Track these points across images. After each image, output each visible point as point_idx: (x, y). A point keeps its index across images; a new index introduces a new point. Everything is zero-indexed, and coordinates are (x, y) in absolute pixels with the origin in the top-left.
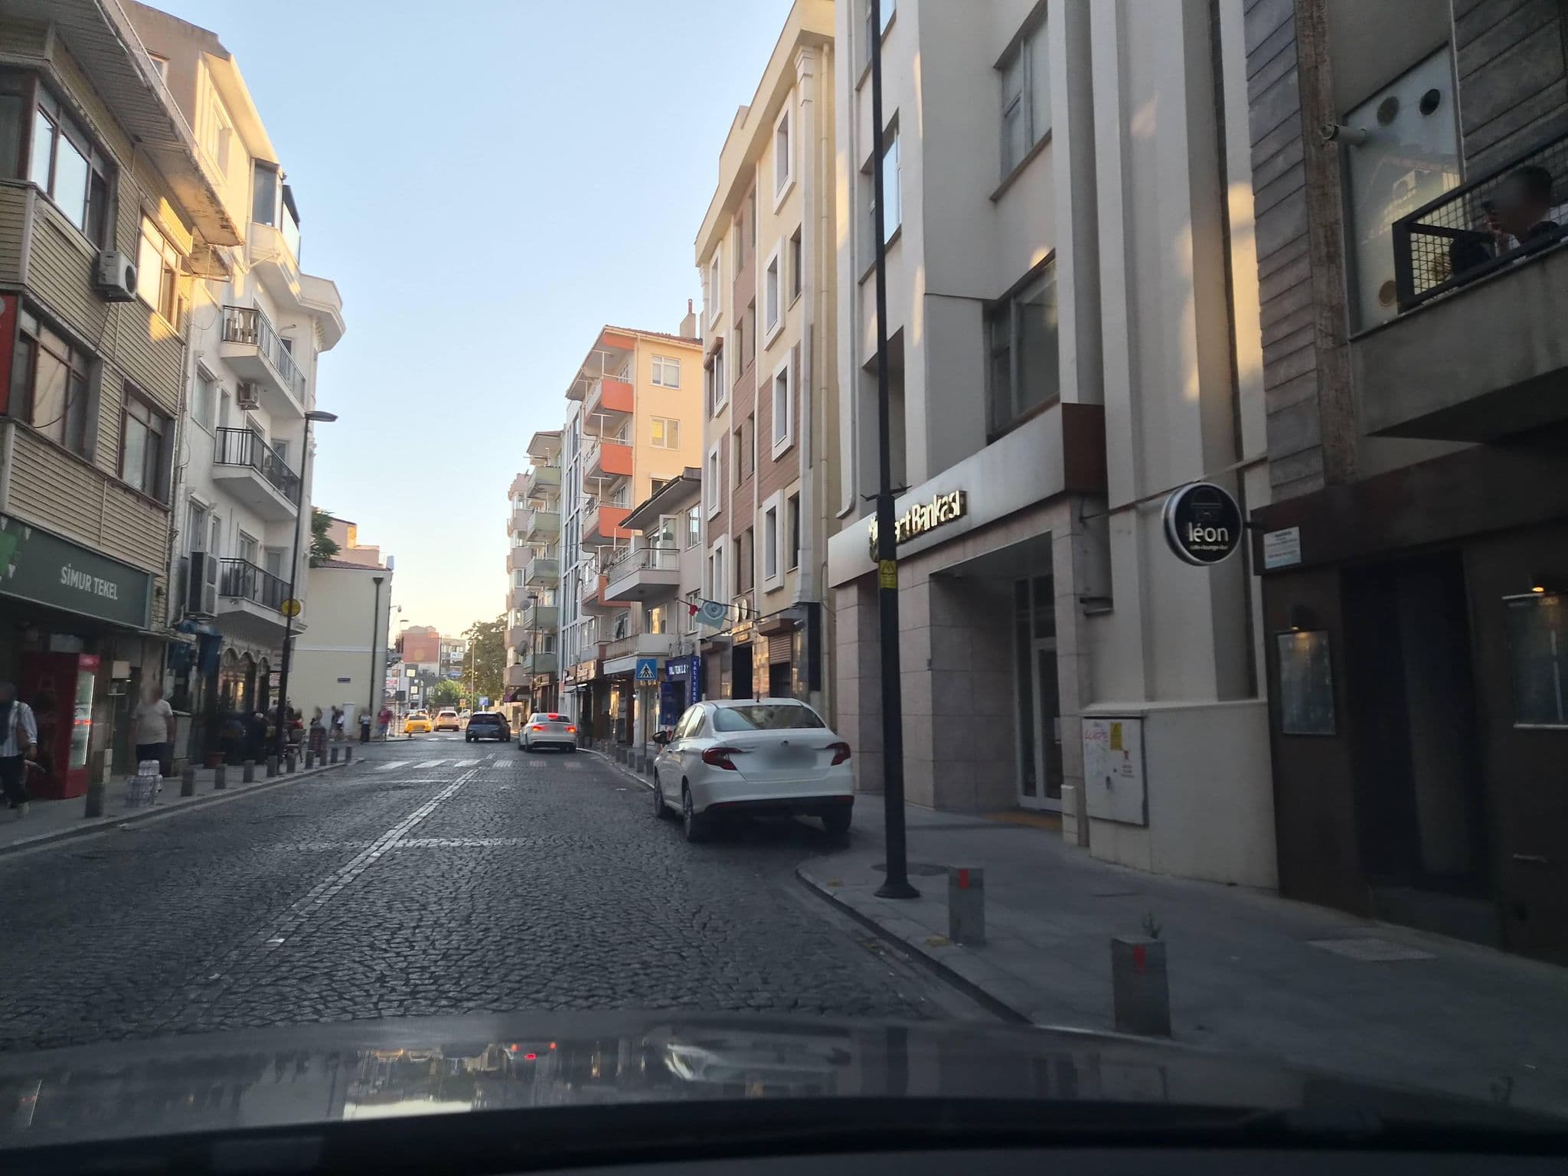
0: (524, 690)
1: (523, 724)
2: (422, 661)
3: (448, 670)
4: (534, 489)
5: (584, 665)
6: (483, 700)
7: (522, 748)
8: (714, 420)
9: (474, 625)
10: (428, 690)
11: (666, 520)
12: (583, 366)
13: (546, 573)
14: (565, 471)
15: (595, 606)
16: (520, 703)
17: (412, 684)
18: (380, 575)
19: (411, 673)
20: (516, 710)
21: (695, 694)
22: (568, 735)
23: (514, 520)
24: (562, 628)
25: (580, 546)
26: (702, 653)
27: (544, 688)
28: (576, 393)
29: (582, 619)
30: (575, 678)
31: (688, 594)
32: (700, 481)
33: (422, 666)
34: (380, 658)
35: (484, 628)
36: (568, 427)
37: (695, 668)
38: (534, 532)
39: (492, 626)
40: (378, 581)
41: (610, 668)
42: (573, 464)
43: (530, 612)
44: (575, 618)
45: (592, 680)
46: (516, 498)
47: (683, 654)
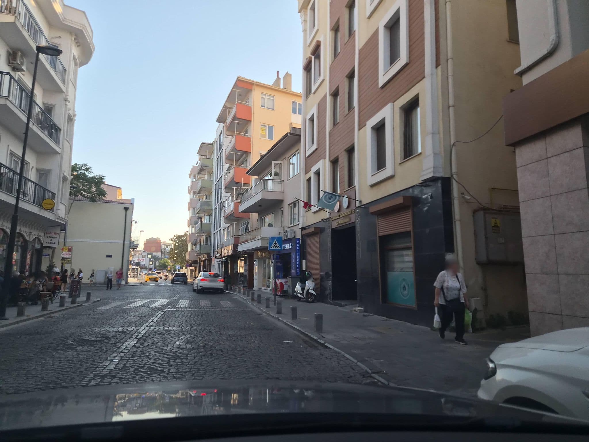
0: (195, 262)
1: (195, 278)
2: (155, 251)
3: (164, 255)
4: (201, 169)
5: (226, 248)
6: (177, 267)
7: (194, 290)
8: (312, 95)
9: (175, 236)
10: (156, 263)
11: (276, 164)
12: (226, 102)
13: (206, 207)
14: (215, 159)
15: (231, 218)
16: (193, 268)
17: (150, 260)
18: (127, 206)
19: (150, 256)
20: (192, 271)
21: (298, 260)
22: (220, 284)
23: (192, 186)
24: (213, 233)
25: (223, 190)
26: (302, 236)
27: (205, 261)
28: (221, 119)
29: (224, 225)
30: (221, 255)
31: (289, 205)
32: (300, 136)
33: (154, 254)
34: (127, 246)
35: (179, 237)
36: (217, 139)
37: (298, 245)
38: (200, 189)
39: (182, 236)
40: (126, 209)
41: (241, 248)
42: (219, 155)
43: (198, 227)
44: (220, 226)
45: (230, 255)
46: (192, 177)
47: (289, 237)
